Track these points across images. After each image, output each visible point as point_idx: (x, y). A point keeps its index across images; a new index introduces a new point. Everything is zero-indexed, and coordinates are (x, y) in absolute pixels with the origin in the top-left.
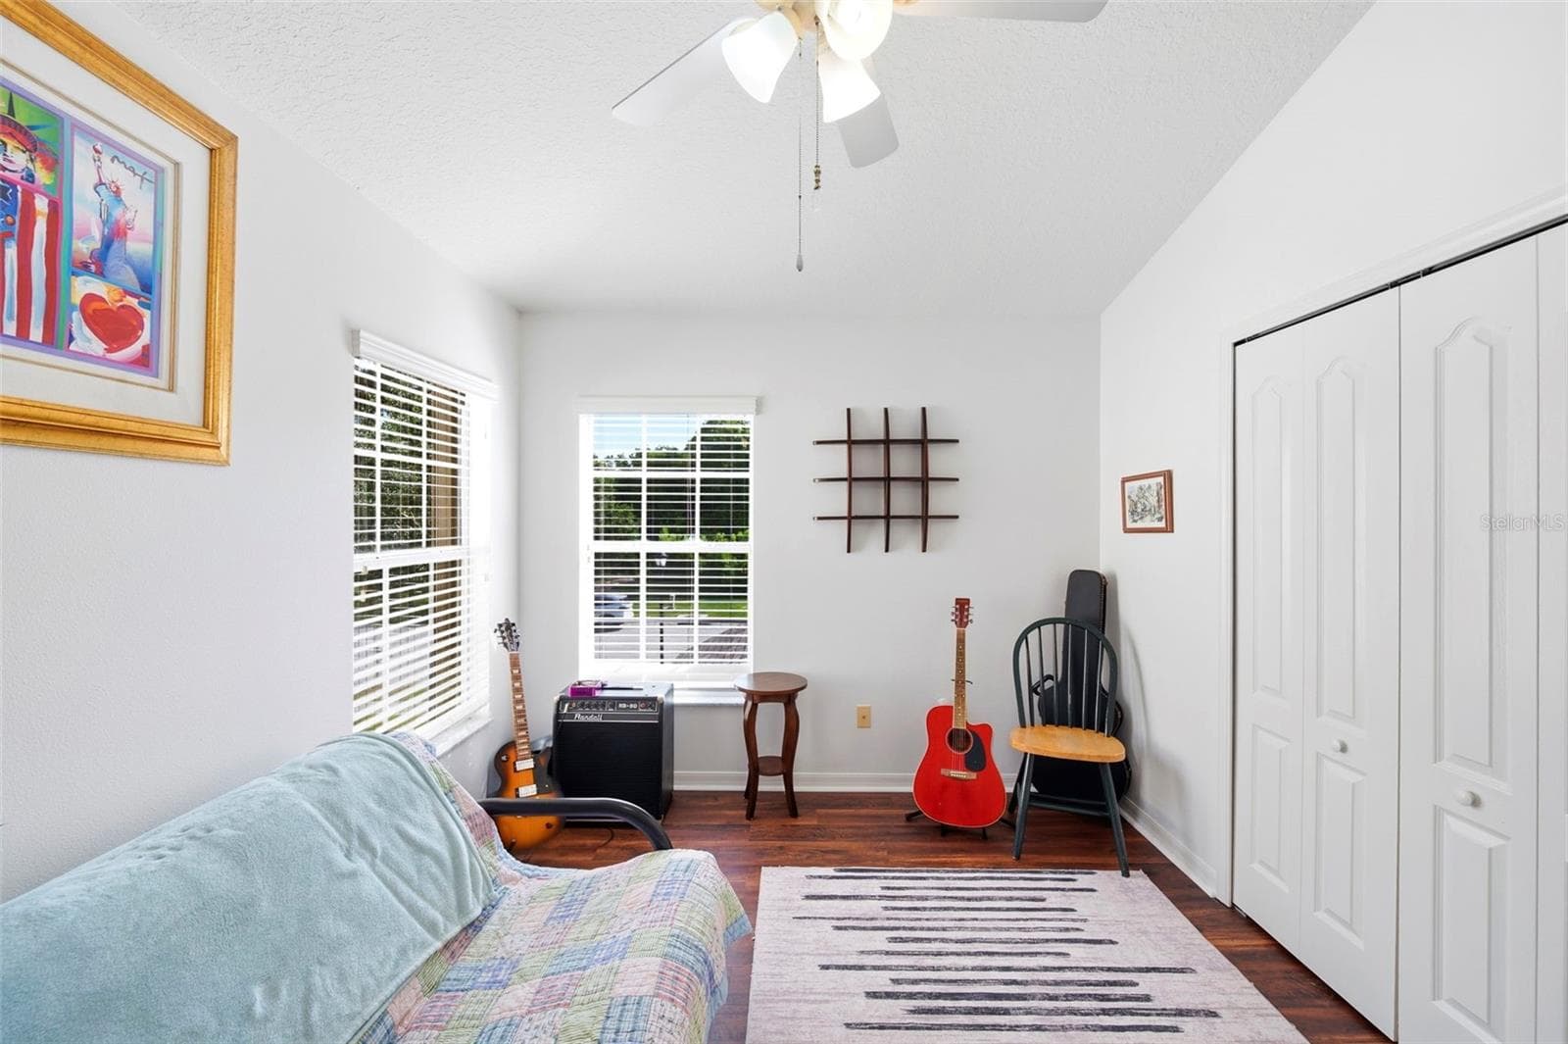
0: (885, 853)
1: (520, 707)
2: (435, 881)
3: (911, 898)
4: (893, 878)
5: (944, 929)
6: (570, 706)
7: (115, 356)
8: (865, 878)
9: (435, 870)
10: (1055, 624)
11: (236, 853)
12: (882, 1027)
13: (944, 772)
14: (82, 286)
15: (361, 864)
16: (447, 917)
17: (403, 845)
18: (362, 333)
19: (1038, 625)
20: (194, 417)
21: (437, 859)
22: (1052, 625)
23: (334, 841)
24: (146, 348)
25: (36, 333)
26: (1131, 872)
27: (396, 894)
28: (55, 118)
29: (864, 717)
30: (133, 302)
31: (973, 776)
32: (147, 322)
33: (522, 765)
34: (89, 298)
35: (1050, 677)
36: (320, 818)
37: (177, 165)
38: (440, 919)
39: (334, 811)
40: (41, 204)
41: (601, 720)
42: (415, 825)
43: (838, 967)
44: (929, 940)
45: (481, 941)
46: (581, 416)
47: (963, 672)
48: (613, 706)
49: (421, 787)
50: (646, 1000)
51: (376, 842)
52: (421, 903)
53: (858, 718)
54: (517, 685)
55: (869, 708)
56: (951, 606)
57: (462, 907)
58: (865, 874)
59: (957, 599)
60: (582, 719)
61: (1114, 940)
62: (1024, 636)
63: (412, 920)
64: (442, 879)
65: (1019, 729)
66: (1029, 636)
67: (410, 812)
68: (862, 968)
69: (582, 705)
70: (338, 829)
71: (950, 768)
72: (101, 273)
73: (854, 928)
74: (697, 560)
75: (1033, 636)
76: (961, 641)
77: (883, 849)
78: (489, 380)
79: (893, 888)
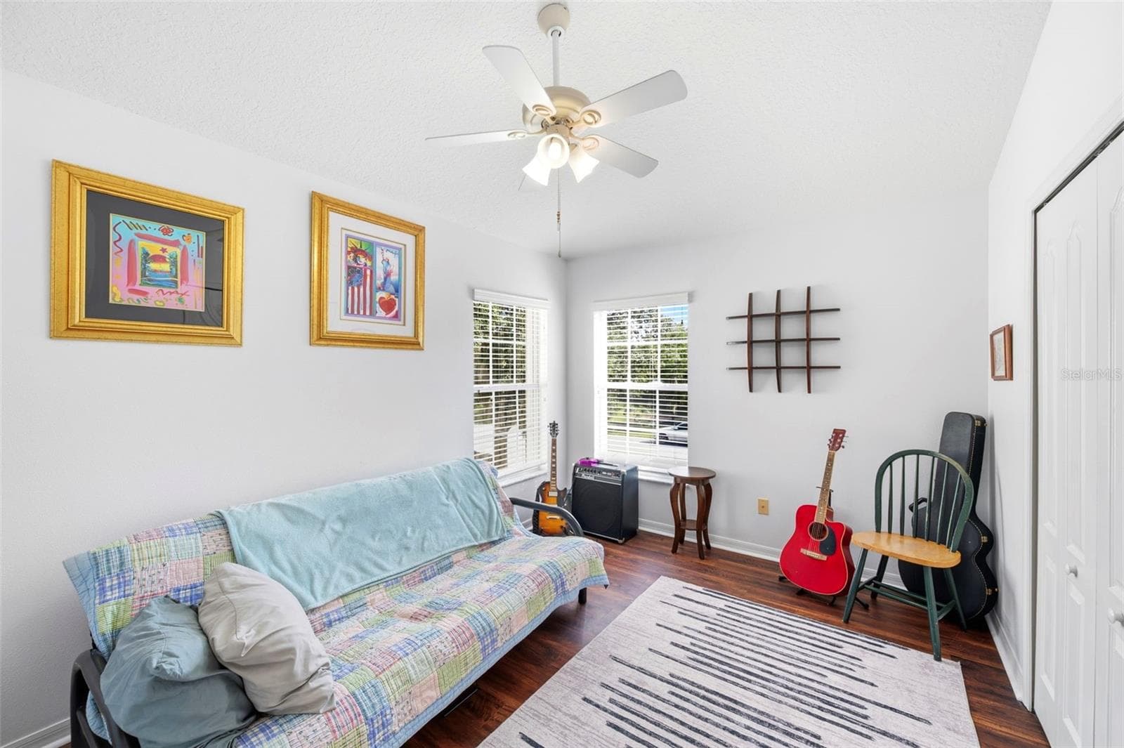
0: (745, 591)
1: (554, 466)
2: (480, 520)
3: (740, 616)
4: (738, 604)
5: (747, 635)
6: (580, 469)
7: (388, 316)
8: (719, 598)
9: (481, 515)
10: (918, 455)
11: (410, 485)
12: (668, 657)
13: (804, 551)
14: (379, 295)
15: (451, 503)
16: (482, 535)
17: (470, 502)
18: (476, 290)
19: (902, 454)
20: (412, 335)
21: (483, 512)
22: (915, 456)
23: (443, 491)
24: (397, 312)
25: (368, 313)
26: (943, 659)
27: (463, 519)
28: (371, 244)
29: (763, 507)
30: (393, 297)
31: (824, 558)
32: (397, 302)
33: (551, 494)
34: (381, 298)
35: (924, 500)
36: (440, 483)
37: (405, 245)
38: (478, 533)
39: (444, 481)
40: (368, 272)
41: (593, 479)
42: (476, 496)
43: (666, 628)
44: (732, 636)
45: (494, 549)
46: (595, 313)
47: (829, 483)
48: (599, 473)
49: (482, 483)
50: (523, 576)
51: (459, 497)
52: (472, 526)
53: (759, 508)
54: (554, 454)
55: (767, 501)
56: (830, 435)
57: (489, 534)
58: (721, 596)
59: (835, 430)
60: (585, 477)
61: (875, 684)
62: (889, 462)
63: (467, 530)
64: (484, 521)
65: (875, 533)
66: (894, 463)
67: (475, 492)
68: (680, 633)
69: (585, 470)
70: (445, 488)
71: (807, 549)
72: (384, 290)
73: (691, 616)
74: (657, 394)
75: (897, 464)
76: (830, 460)
77: (745, 589)
78: (547, 300)
79: (733, 608)
